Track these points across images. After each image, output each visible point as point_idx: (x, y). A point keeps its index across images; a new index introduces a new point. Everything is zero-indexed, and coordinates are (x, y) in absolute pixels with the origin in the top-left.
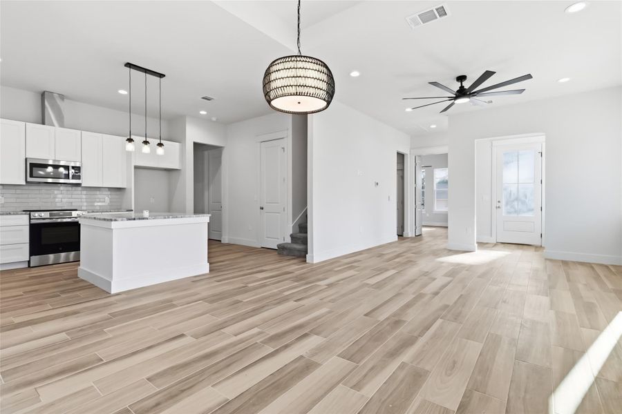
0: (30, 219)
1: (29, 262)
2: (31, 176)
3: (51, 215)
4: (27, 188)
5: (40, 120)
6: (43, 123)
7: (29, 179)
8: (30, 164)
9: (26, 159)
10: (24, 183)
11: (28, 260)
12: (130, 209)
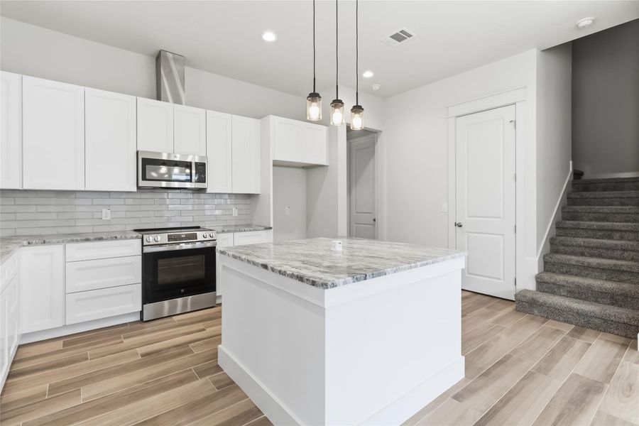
0: (143, 246)
1: (142, 313)
2: (144, 178)
3: (170, 238)
4: (138, 196)
5: (155, 93)
6: (159, 98)
7: (142, 183)
8: (143, 159)
9: (137, 152)
10: (135, 190)
11: (141, 310)
12: (268, 226)
